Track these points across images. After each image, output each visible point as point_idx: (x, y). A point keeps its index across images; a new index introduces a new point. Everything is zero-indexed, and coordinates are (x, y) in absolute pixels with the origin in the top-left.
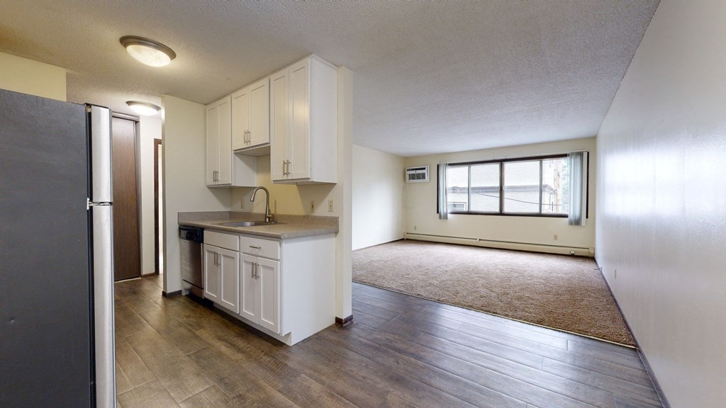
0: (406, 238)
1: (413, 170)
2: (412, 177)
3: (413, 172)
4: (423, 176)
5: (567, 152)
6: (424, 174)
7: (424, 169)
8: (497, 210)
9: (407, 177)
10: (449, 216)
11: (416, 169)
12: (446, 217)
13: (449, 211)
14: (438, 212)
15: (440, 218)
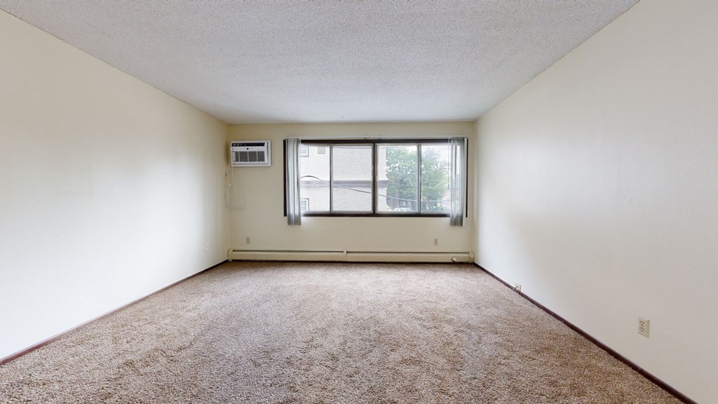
0: (230, 258)
1: (243, 145)
2: (242, 157)
3: (244, 149)
4: (261, 157)
5: (449, 137)
6: (263, 153)
7: (262, 145)
8: (369, 209)
9: (233, 156)
10: (303, 219)
11: (248, 145)
12: (297, 221)
13: (303, 212)
14: (285, 215)
15: (290, 222)
